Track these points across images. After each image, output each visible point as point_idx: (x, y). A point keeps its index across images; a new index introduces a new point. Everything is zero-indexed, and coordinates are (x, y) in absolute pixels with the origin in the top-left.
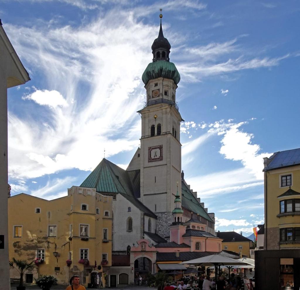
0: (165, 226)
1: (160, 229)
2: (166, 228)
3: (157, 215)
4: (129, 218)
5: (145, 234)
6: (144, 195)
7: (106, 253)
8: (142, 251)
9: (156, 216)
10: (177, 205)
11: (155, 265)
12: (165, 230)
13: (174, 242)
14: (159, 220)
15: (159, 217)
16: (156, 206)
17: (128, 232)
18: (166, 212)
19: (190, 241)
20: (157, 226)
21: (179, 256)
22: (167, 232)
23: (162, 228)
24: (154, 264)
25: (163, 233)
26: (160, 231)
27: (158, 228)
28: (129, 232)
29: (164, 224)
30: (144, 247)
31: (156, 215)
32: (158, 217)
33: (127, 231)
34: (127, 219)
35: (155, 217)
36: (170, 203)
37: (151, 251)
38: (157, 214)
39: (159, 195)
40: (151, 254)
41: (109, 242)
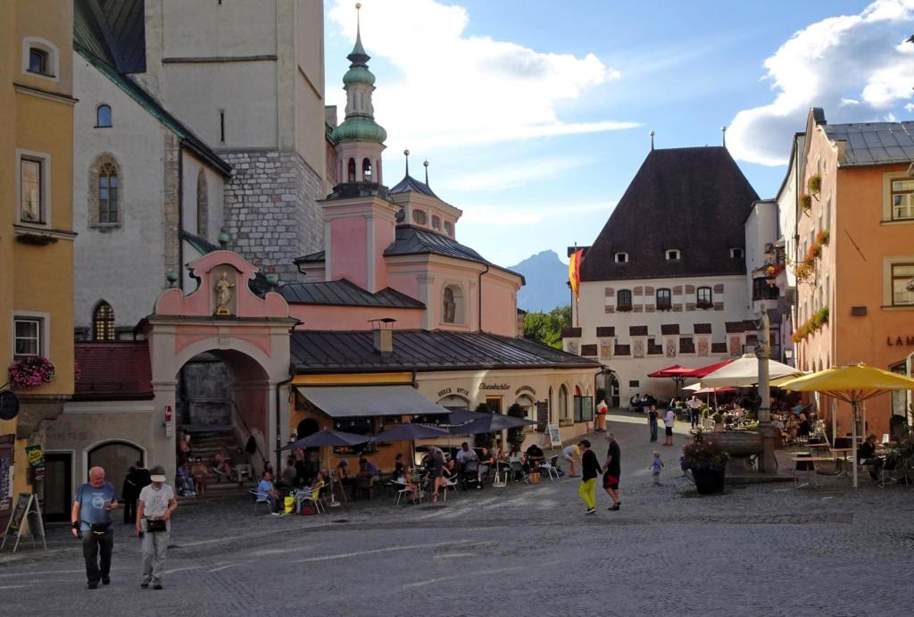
0: (269, 216)
1: (243, 230)
2: (275, 223)
3: (228, 159)
4: (100, 158)
5: (186, 244)
6: (166, 61)
7: (38, 315)
8: (216, 317)
9: (227, 165)
10: (359, 99)
11: (285, 393)
12: (268, 235)
13: (344, 282)
14: (241, 185)
15: (239, 173)
16: (222, 115)
17: (97, 232)
18: (272, 150)
19: (423, 278)
20: (228, 210)
21: (390, 349)
22: (280, 242)
23: (255, 224)
24: (279, 385)
25: (259, 249)
26: (247, 236)
27: (233, 223)
28: (103, 230)
29: (266, 205)
30: (225, 295)
31: (227, 161)
32: (233, 172)
33: (94, 228)
34: (93, 166)
35: (224, 172)
36: (293, 108)
37: (267, 319)
38: (231, 156)
39: (238, 66)
40: (266, 331)
41: (55, 240)
